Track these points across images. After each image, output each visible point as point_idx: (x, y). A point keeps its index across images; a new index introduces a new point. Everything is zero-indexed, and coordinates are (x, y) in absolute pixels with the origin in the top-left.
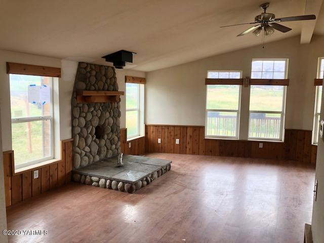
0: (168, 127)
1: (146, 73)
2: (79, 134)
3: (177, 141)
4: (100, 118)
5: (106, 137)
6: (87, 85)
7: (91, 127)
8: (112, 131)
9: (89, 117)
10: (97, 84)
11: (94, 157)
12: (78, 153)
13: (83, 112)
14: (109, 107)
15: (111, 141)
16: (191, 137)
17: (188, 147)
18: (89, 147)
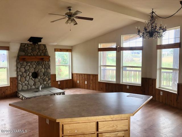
0: (82, 74)
1: (72, 47)
2: (21, 75)
3: (86, 83)
4: (35, 68)
5: (39, 78)
6: (25, 53)
7: (29, 72)
8: (44, 75)
9: (27, 68)
10: (33, 53)
11: (31, 86)
12: (20, 84)
13: (23, 65)
14: (42, 63)
15: (43, 80)
16: (92, 80)
17: (91, 86)
18: (28, 81)
